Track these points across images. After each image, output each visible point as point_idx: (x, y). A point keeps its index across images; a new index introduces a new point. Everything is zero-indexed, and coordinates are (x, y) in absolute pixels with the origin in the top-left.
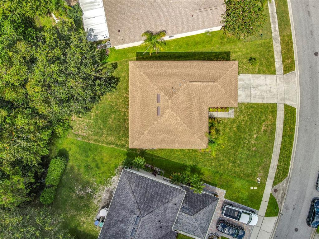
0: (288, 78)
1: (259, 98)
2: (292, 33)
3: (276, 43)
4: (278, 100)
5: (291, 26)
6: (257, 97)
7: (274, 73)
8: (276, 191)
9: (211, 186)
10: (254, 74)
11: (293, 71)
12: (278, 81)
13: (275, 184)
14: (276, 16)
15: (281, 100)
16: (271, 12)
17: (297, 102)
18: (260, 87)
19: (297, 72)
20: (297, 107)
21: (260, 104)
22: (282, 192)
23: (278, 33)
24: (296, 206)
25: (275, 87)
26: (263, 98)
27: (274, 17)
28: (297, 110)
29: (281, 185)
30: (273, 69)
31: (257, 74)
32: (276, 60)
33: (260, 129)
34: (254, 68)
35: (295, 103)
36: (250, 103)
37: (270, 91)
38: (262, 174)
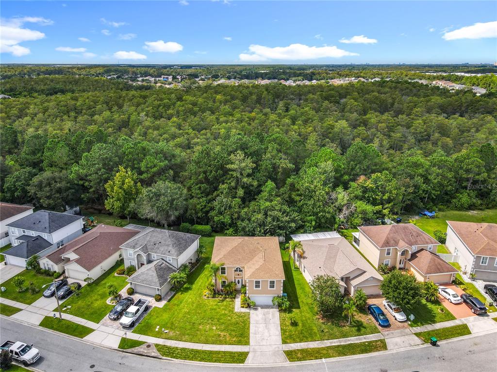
0: (279, 355)
1: (255, 330)
2: (332, 358)
3: (318, 344)
4: (253, 347)
5: (341, 357)
6: (257, 329)
7: (284, 342)
8: (149, 346)
9: (169, 298)
10: (281, 326)
11: (289, 359)
12: (276, 346)
13: (157, 345)
14: (347, 343)
15: (254, 349)
16: (350, 339)
17: (251, 365)
18: (267, 331)
19: (288, 364)
20: (246, 365)
21: (249, 331)
22: (146, 352)
23: (329, 345)
24: (122, 366)
25: (268, 344)
26: (255, 334)
27: (345, 341)
28: (242, 364)
29: (154, 350)
30: (288, 341)
31: (281, 329)
32: (298, 344)
33: (222, 331)
34: (286, 326)
35: (250, 362)
36: (249, 324)
37: (263, 339)
38: (171, 334)
